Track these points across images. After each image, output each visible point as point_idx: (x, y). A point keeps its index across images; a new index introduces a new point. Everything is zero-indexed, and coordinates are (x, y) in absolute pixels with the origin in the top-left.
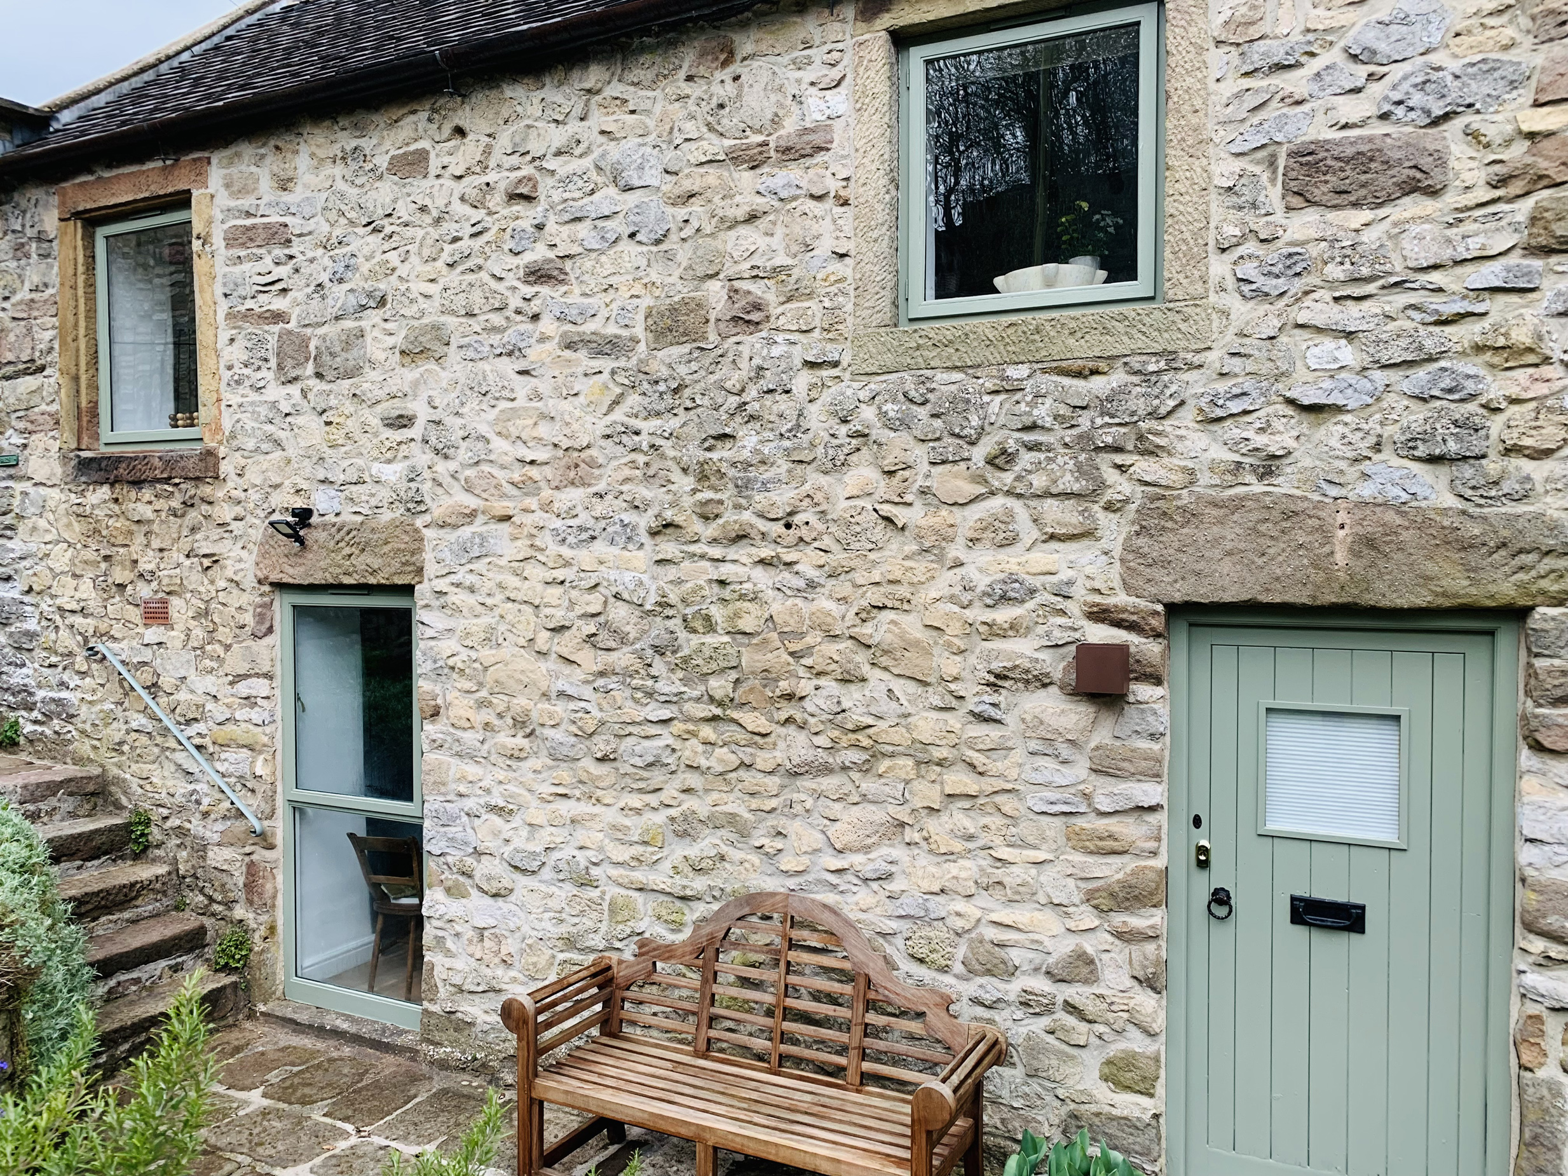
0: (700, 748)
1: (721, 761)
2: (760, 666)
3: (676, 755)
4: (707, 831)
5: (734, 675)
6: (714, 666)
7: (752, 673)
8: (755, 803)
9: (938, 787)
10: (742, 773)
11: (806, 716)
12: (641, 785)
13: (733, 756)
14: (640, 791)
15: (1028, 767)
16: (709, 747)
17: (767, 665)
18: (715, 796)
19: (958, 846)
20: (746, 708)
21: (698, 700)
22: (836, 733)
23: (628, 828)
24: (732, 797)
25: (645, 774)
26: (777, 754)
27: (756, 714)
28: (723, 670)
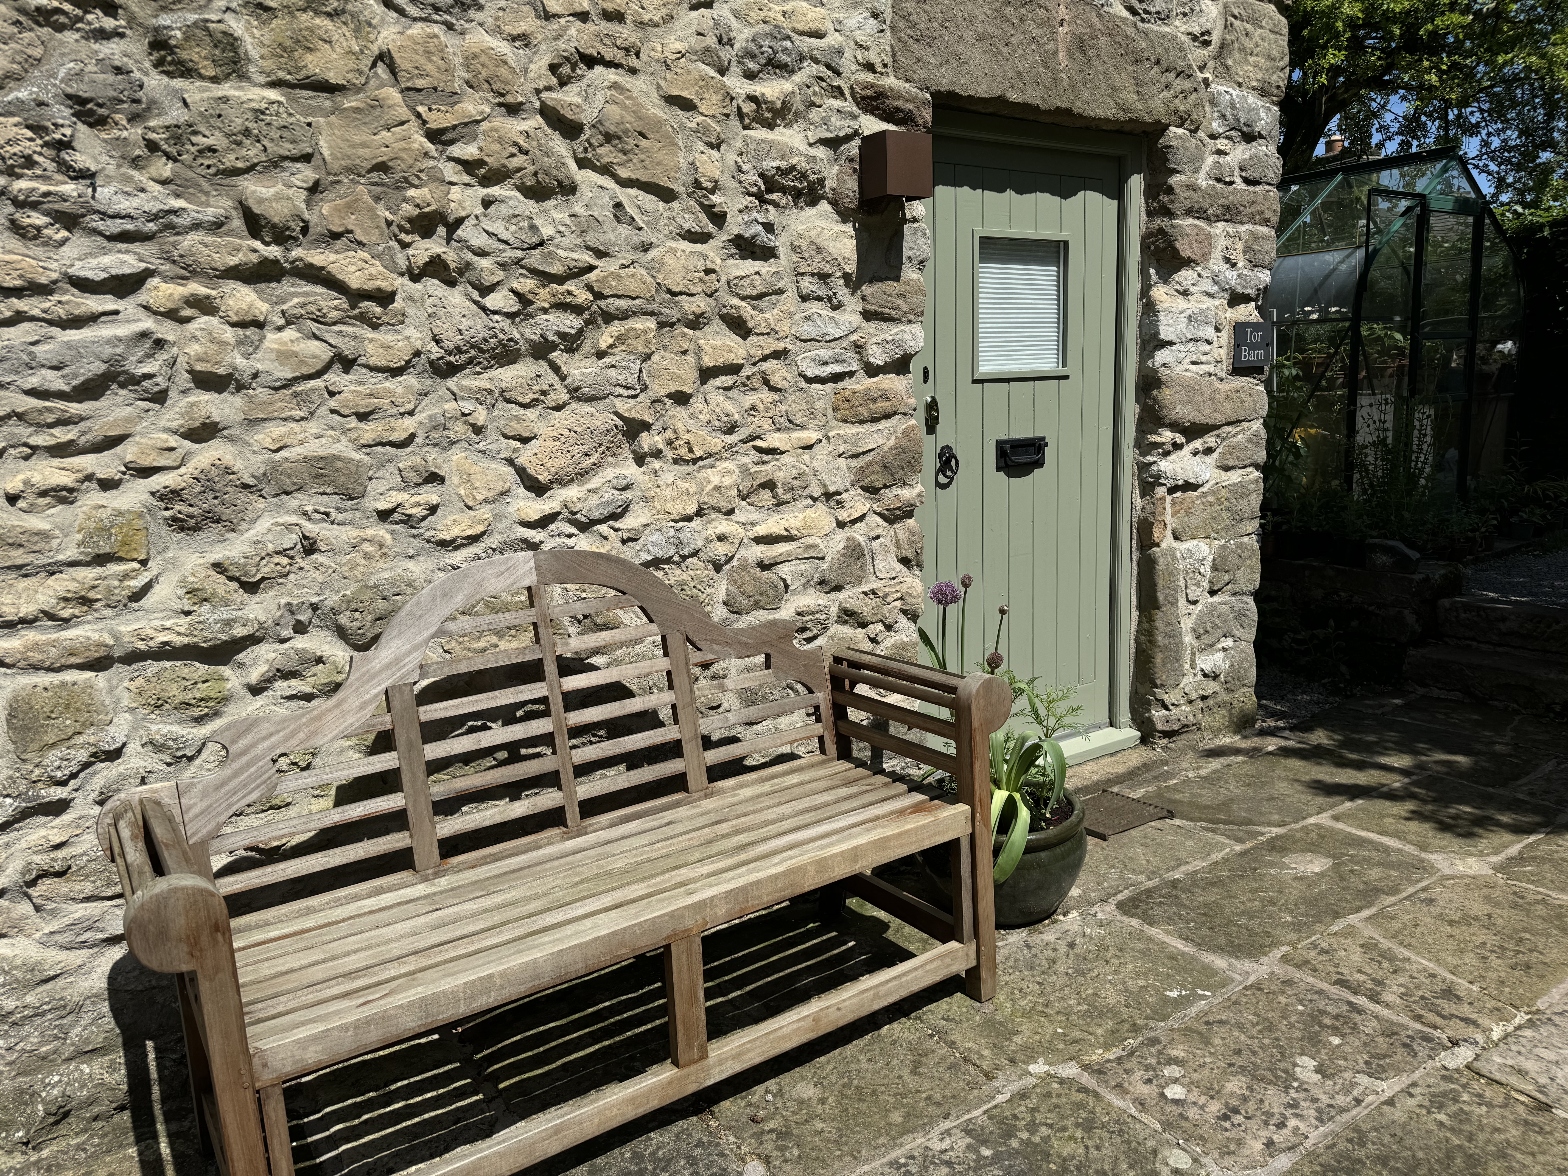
0: (229, 334)
1: (283, 356)
2: (367, 156)
3: (163, 356)
4: (261, 504)
5: (306, 174)
6: (253, 152)
7: (349, 170)
8: (370, 431)
9: (690, 358)
10: (335, 378)
11: (468, 256)
12: (63, 435)
13: (315, 346)
14: (60, 450)
15: (798, 317)
16: (250, 332)
17: (383, 155)
18: (276, 430)
19: (717, 442)
20: (339, 244)
21: (217, 226)
22: (527, 284)
23: (44, 535)
24: (313, 427)
25: (75, 408)
26: (410, 331)
27: (363, 254)
28: (276, 163)
